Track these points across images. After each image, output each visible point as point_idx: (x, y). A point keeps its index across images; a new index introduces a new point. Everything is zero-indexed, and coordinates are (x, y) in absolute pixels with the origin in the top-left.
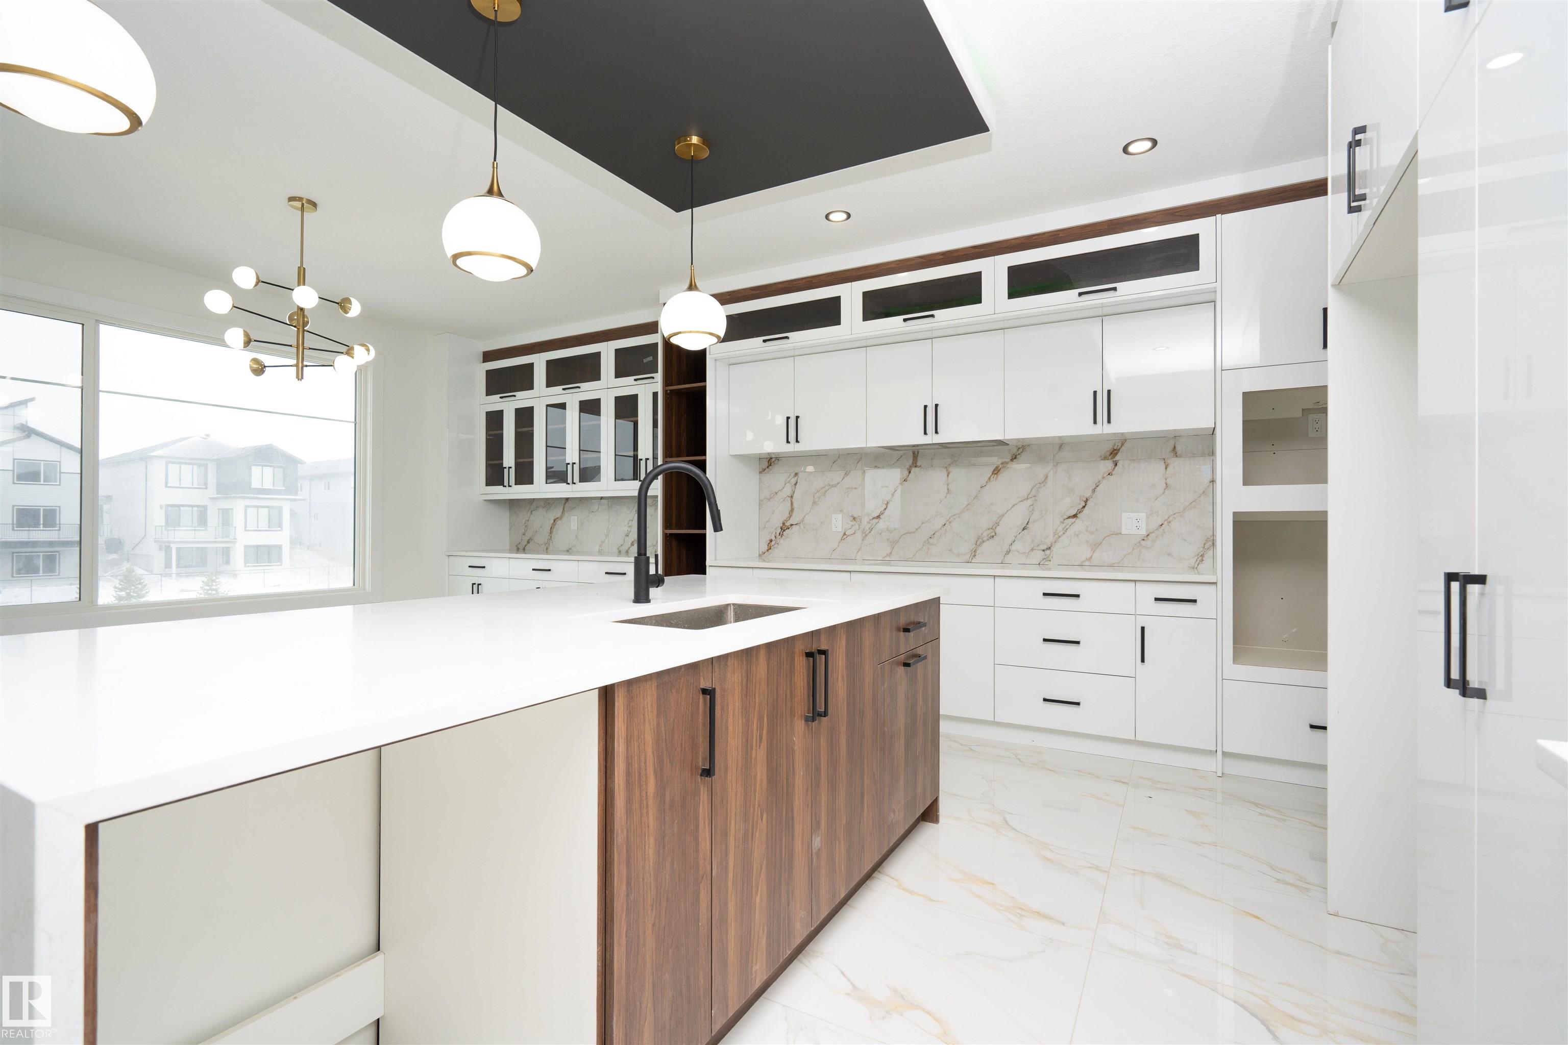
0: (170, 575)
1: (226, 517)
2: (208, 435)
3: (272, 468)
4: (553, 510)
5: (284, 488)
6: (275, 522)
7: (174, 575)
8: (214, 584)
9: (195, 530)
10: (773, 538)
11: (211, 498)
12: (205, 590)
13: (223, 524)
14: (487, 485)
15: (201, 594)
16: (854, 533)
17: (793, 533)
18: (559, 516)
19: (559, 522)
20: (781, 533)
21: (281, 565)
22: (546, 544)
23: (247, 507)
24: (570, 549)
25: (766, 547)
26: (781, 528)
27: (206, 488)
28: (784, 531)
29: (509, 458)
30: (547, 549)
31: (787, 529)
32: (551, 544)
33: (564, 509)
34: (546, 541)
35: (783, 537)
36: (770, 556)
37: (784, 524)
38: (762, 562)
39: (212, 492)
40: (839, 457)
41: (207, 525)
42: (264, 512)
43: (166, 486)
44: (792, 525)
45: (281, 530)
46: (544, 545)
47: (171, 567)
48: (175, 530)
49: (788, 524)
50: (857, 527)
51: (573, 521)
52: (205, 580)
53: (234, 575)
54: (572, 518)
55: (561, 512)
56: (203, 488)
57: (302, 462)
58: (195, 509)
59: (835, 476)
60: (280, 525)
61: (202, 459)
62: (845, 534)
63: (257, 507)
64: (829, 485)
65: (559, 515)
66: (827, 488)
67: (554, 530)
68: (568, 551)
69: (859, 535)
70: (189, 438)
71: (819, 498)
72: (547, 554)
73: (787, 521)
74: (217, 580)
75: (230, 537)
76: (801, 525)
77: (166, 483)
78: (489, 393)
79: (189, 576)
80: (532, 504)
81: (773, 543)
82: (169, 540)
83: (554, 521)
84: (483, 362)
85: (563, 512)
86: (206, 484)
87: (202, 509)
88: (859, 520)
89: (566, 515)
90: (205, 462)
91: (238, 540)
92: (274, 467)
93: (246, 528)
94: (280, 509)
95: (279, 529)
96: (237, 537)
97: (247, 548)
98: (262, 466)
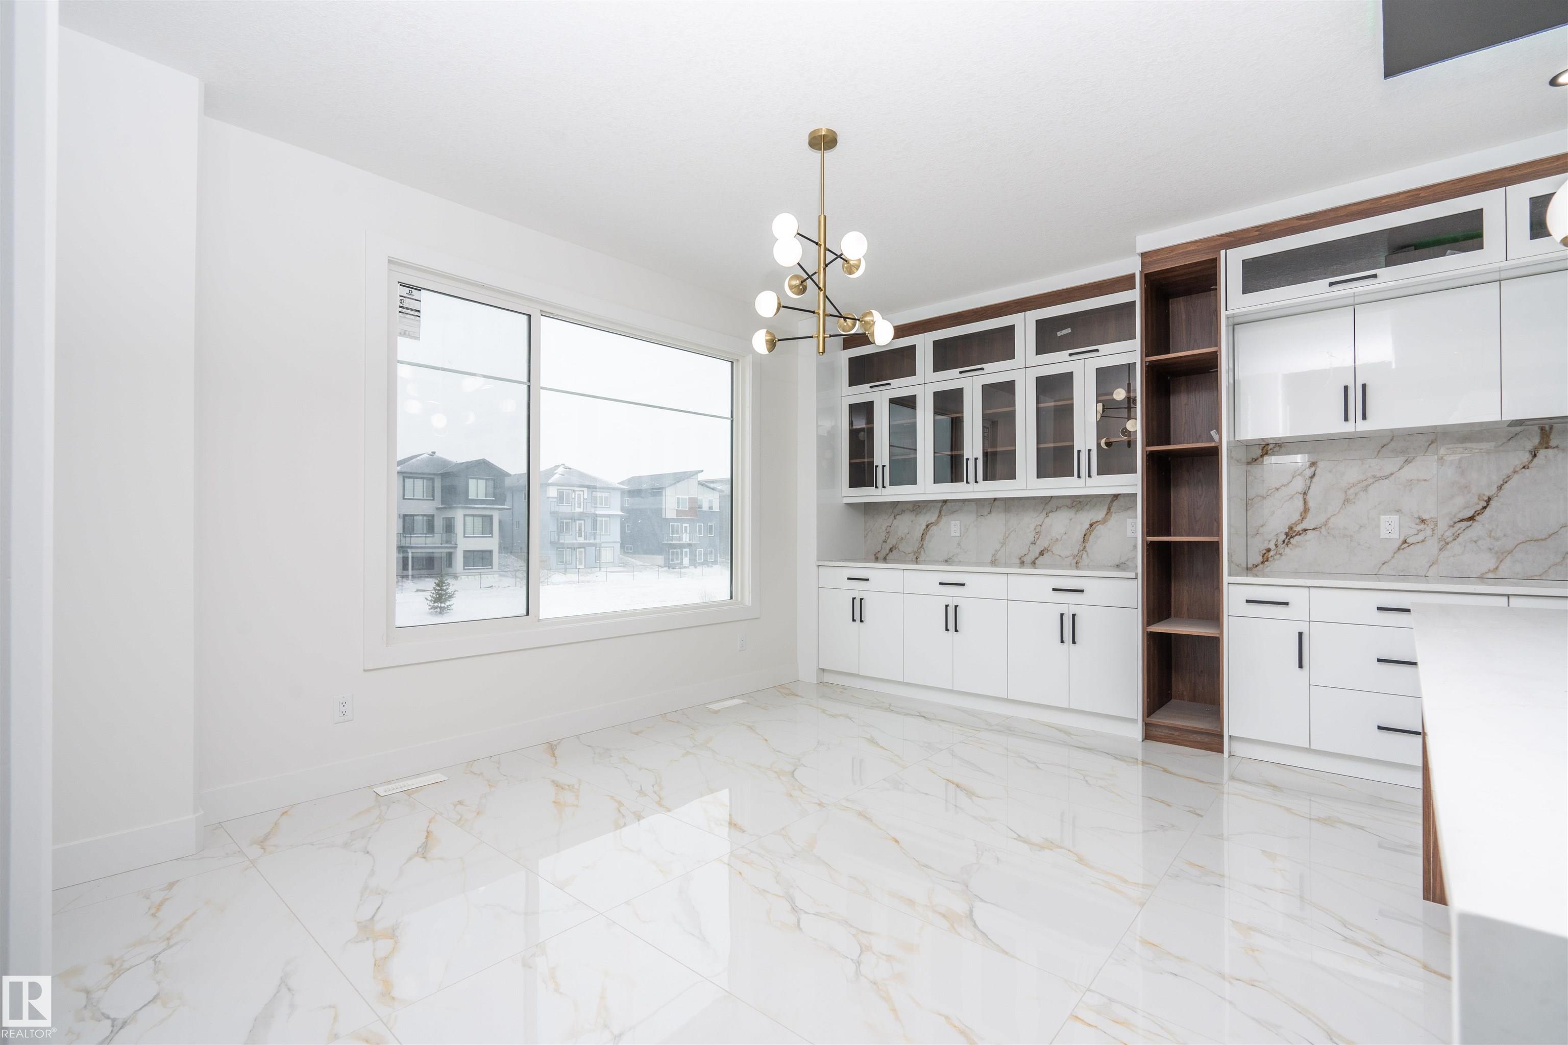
0: (406, 577)
1: (449, 527)
2: (434, 453)
3: (484, 481)
4: (926, 513)
5: (494, 499)
6: (487, 530)
7: (410, 577)
8: (444, 585)
9: (426, 537)
10: (1272, 546)
11: (437, 509)
12: (437, 590)
13: (446, 532)
14: (851, 486)
15: (434, 594)
16: (1423, 541)
17: (1307, 541)
18: (934, 521)
19: (934, 529)
20: (1287, 540)
21: (492, 568)
22: (915, 553)
23: (465, 516)
24: (950, 558)
25: (1260, 559)
26: (1287, 534)
27: (433, 500)
28: (1292, 537)
29: (881, 455)
30: (917, 558)
31: (1297, 535)
32: (922, 552)
33: (940, 512)
34: (916, 550)
35: (1290, 545)
36: (1268, 569)
37: (1291, 528)
38: (1253, 577)
39: (437, 503)
40: (1392, 440)
41: (434, 532)
42: (479, 521)
43: (404, 499)
44: (1305, 530)
45: (492, 537)
46: (913, 554)
47: (408, 570)
48: (411, 537)
49: (1299, 528)
50: (1429, 532)
51: (953, 526)
52: (437, 581)
53: (456, 577)
54: (953, 523)
55: (937, 516)
56: (431, 500)
57: (508, 475)
58: (425, 518)
59: (1390, 464)
60: (491, 532)
61: (429, 474)
62: (1405, 542)
63: (473, 516)
64: (1374, 477)
65: (933, 519)
66: (1371, 481)
67: (927, 537)
68: (946, 561)
69: (1433, 545)
70: (422, 454)
71: (1356, 494)
72: (917, 564)
73: (1296, 524)
74: (446, 582)
75: (453, 543)
76: (1323, 530)
77: (404, 495)
78: (852, 383)
79: (421, 577)
80: (895, 507)
81: (1272, 553)
82: (406, 545)
83: (927, 526)
84: (844, 349)
85: (939, 516)
86: (433, 496)
87: (430, 518)
88: (1432, 523)
89: (944, 519)
90: (432, 476)
91: (458, 546)
92: (486, 480)
93: (464, 533)
94: (491, 517)
95: (490, 535)
96: (458, 543)
97: (466, 552)
98: (477, 479)
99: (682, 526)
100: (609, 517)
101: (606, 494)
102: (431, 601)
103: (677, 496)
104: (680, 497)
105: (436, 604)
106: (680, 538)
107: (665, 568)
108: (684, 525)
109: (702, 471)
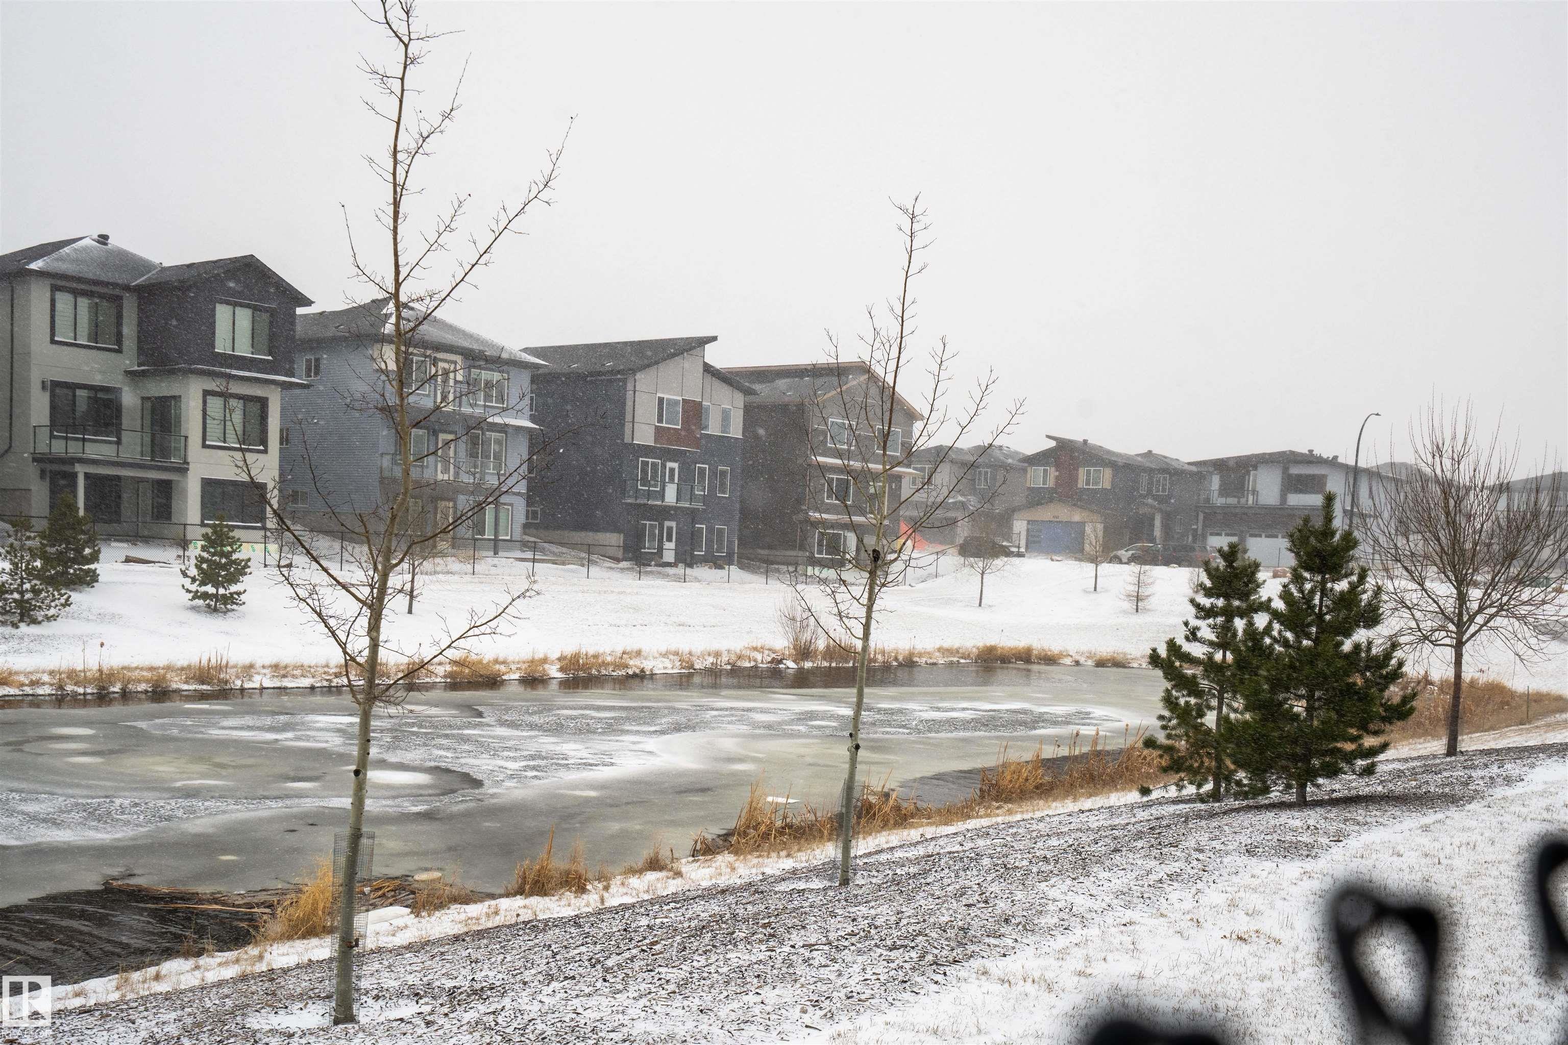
1: (162, 416)
2: (106, 236)
3: (250, 310)
5: (270, 358)
6: (254, 433)
11: (128, 373)
12: (209, 553)
13: (155, 430)
23: (206, 393)
27: (119, 351)
39: (129, 360)
42: (236, 409)
43: (54, 340)
45: (265, 451)
56: (113, 350)
57: (307, 302)
58: (99, 394)
60: (264, 441)
61: (106, 286)
63: (224, 395)
70: (76, 239)
75: (175, 458)
77: (52, 333)
86: (119, 341)
90: (117, 292)
91: (191, 466)
92: (255, 309)
93: (204, 439)
94: (263, 403)
95: (261, 448)
96: (189, 460)
97: (208, 485)
98: (235, 305)
99: (664, 466)
100: (506, 433)
101: (496, 376)
102: (194, 580)
103: (659, 395)
104: (666, 396)
105: (203, 589)
106: (662, 495)
107: (624, 563)
108: (670, 465)
109: (714, 339)
